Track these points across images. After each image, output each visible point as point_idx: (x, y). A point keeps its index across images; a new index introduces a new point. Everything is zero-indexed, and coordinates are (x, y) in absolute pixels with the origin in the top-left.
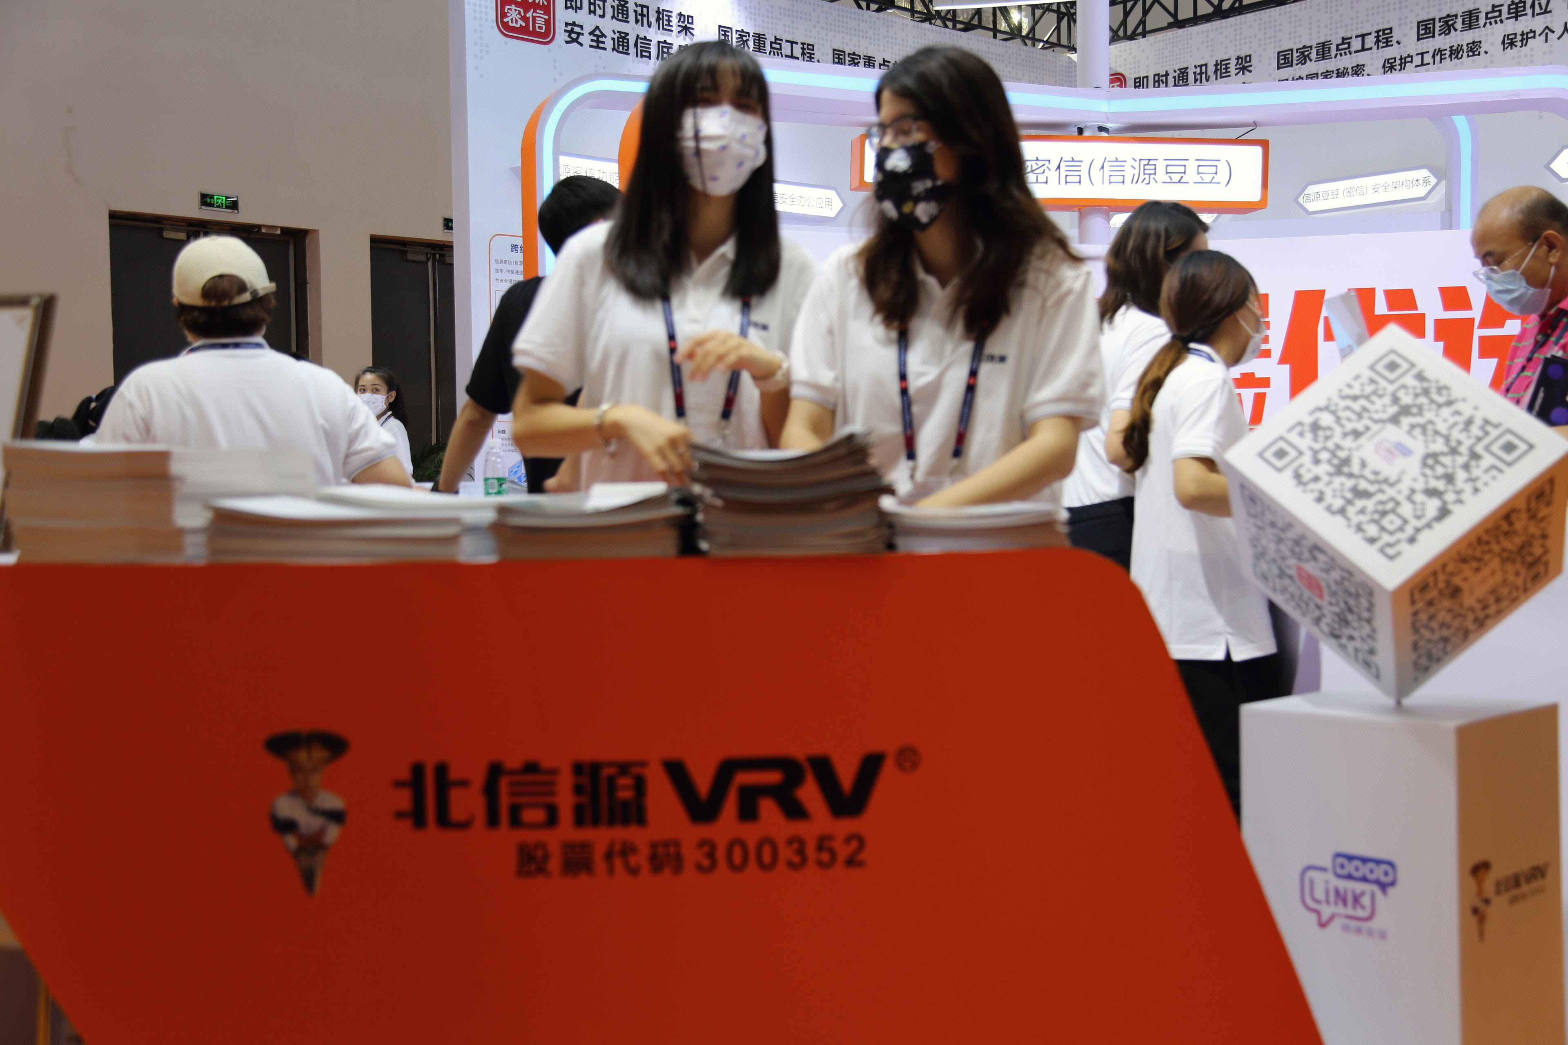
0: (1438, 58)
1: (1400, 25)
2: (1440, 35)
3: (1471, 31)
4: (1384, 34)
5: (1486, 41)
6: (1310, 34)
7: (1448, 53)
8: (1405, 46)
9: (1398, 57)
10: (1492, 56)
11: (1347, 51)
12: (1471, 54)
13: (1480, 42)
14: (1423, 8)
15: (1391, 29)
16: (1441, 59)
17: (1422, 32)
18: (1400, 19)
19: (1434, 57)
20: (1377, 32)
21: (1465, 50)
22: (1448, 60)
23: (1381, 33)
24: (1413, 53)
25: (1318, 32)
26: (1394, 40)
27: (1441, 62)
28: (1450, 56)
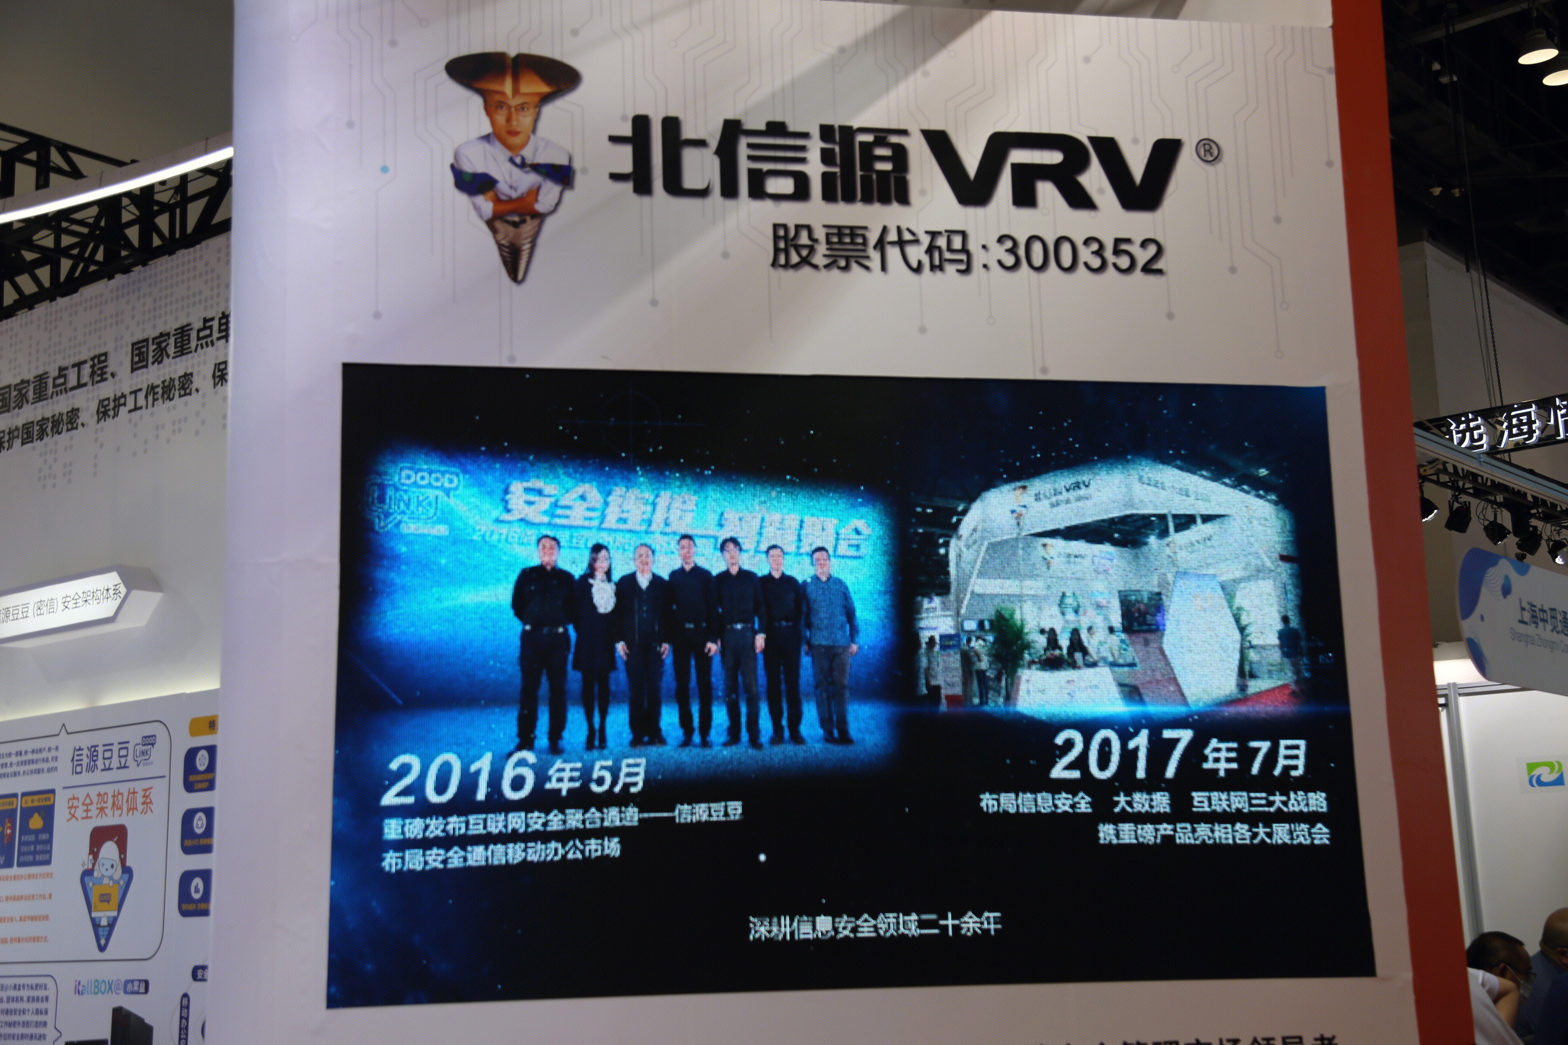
0: (150, 398)
1: (116, 349)
2: (153, 363)
3: (184, 357)
4: (99, 362)
5: (199, 373)
6: (30, 362)
7: (160, 390)
8: (121, 381)
9: (112, 397)
10: (204, 396)
11: (63, 387)
12: (182, 392)
13: (191, 374)
14: (138, 324)
15: (105, 354)
16: (154, 400)
17: (136, 359)
18: (116, 340)
19: (146, 397)
20: (92, 359)
21: (177, 387)
22: (160, 401)
23: (96, 361)
24: (127, 391)
25: (37, 360)
26: (109, 370)
27: (153, 406)
28: (162, 396)
